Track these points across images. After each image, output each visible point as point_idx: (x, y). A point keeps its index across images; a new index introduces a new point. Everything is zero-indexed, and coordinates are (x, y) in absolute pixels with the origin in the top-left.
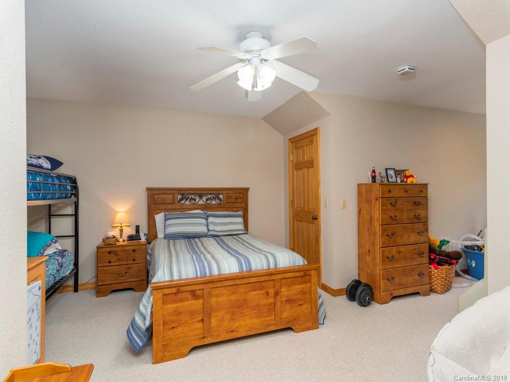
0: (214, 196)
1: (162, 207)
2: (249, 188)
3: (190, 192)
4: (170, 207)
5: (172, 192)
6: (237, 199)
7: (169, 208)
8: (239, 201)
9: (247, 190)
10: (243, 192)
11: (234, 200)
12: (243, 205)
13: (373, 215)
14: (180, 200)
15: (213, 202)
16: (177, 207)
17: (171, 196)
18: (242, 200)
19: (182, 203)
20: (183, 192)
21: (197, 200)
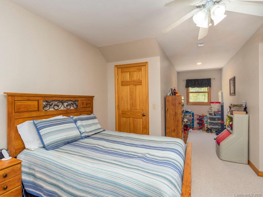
0: (72, 102)
1: (26, 115)
2: (94, 97)
3: (54, 99)
4: (34, 114)
5: (37, 98)
6: (87, 104)
7: (34, 116)
8: (88, 106)
9: (92, 97)
10: (90, 99)
11: (85, 106)
12: (90, 109)
13: (177, 112)
14: (45, 106)
15: (72, 108)
16: (42, 114)
17: (36, 103)
18: (90, 105)
19: (47, 109)
20: (47, 99)
21: (60, 106)
